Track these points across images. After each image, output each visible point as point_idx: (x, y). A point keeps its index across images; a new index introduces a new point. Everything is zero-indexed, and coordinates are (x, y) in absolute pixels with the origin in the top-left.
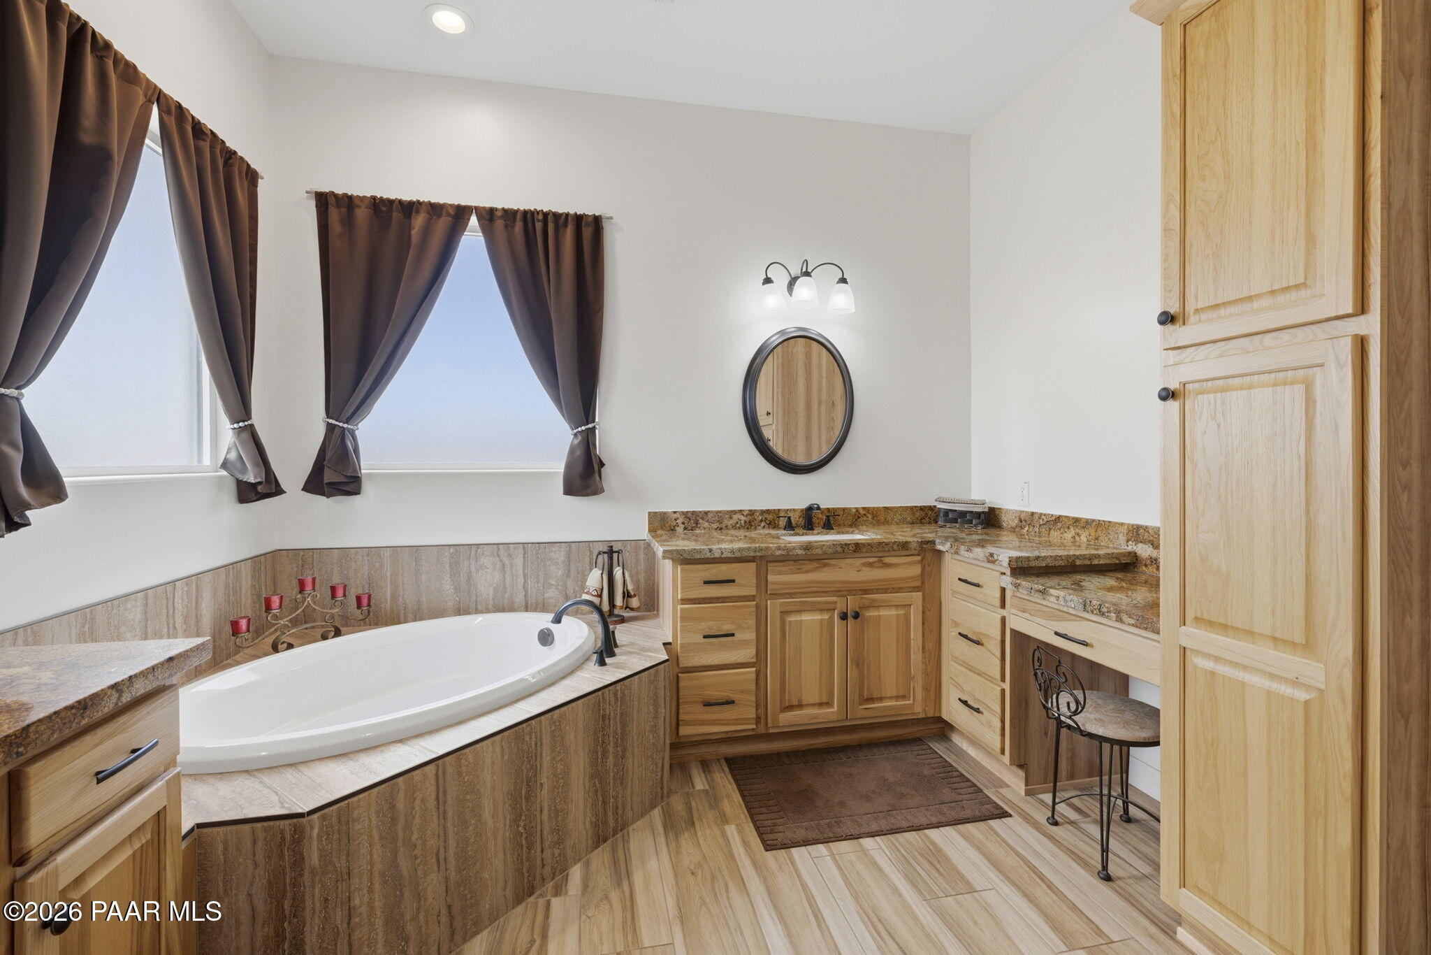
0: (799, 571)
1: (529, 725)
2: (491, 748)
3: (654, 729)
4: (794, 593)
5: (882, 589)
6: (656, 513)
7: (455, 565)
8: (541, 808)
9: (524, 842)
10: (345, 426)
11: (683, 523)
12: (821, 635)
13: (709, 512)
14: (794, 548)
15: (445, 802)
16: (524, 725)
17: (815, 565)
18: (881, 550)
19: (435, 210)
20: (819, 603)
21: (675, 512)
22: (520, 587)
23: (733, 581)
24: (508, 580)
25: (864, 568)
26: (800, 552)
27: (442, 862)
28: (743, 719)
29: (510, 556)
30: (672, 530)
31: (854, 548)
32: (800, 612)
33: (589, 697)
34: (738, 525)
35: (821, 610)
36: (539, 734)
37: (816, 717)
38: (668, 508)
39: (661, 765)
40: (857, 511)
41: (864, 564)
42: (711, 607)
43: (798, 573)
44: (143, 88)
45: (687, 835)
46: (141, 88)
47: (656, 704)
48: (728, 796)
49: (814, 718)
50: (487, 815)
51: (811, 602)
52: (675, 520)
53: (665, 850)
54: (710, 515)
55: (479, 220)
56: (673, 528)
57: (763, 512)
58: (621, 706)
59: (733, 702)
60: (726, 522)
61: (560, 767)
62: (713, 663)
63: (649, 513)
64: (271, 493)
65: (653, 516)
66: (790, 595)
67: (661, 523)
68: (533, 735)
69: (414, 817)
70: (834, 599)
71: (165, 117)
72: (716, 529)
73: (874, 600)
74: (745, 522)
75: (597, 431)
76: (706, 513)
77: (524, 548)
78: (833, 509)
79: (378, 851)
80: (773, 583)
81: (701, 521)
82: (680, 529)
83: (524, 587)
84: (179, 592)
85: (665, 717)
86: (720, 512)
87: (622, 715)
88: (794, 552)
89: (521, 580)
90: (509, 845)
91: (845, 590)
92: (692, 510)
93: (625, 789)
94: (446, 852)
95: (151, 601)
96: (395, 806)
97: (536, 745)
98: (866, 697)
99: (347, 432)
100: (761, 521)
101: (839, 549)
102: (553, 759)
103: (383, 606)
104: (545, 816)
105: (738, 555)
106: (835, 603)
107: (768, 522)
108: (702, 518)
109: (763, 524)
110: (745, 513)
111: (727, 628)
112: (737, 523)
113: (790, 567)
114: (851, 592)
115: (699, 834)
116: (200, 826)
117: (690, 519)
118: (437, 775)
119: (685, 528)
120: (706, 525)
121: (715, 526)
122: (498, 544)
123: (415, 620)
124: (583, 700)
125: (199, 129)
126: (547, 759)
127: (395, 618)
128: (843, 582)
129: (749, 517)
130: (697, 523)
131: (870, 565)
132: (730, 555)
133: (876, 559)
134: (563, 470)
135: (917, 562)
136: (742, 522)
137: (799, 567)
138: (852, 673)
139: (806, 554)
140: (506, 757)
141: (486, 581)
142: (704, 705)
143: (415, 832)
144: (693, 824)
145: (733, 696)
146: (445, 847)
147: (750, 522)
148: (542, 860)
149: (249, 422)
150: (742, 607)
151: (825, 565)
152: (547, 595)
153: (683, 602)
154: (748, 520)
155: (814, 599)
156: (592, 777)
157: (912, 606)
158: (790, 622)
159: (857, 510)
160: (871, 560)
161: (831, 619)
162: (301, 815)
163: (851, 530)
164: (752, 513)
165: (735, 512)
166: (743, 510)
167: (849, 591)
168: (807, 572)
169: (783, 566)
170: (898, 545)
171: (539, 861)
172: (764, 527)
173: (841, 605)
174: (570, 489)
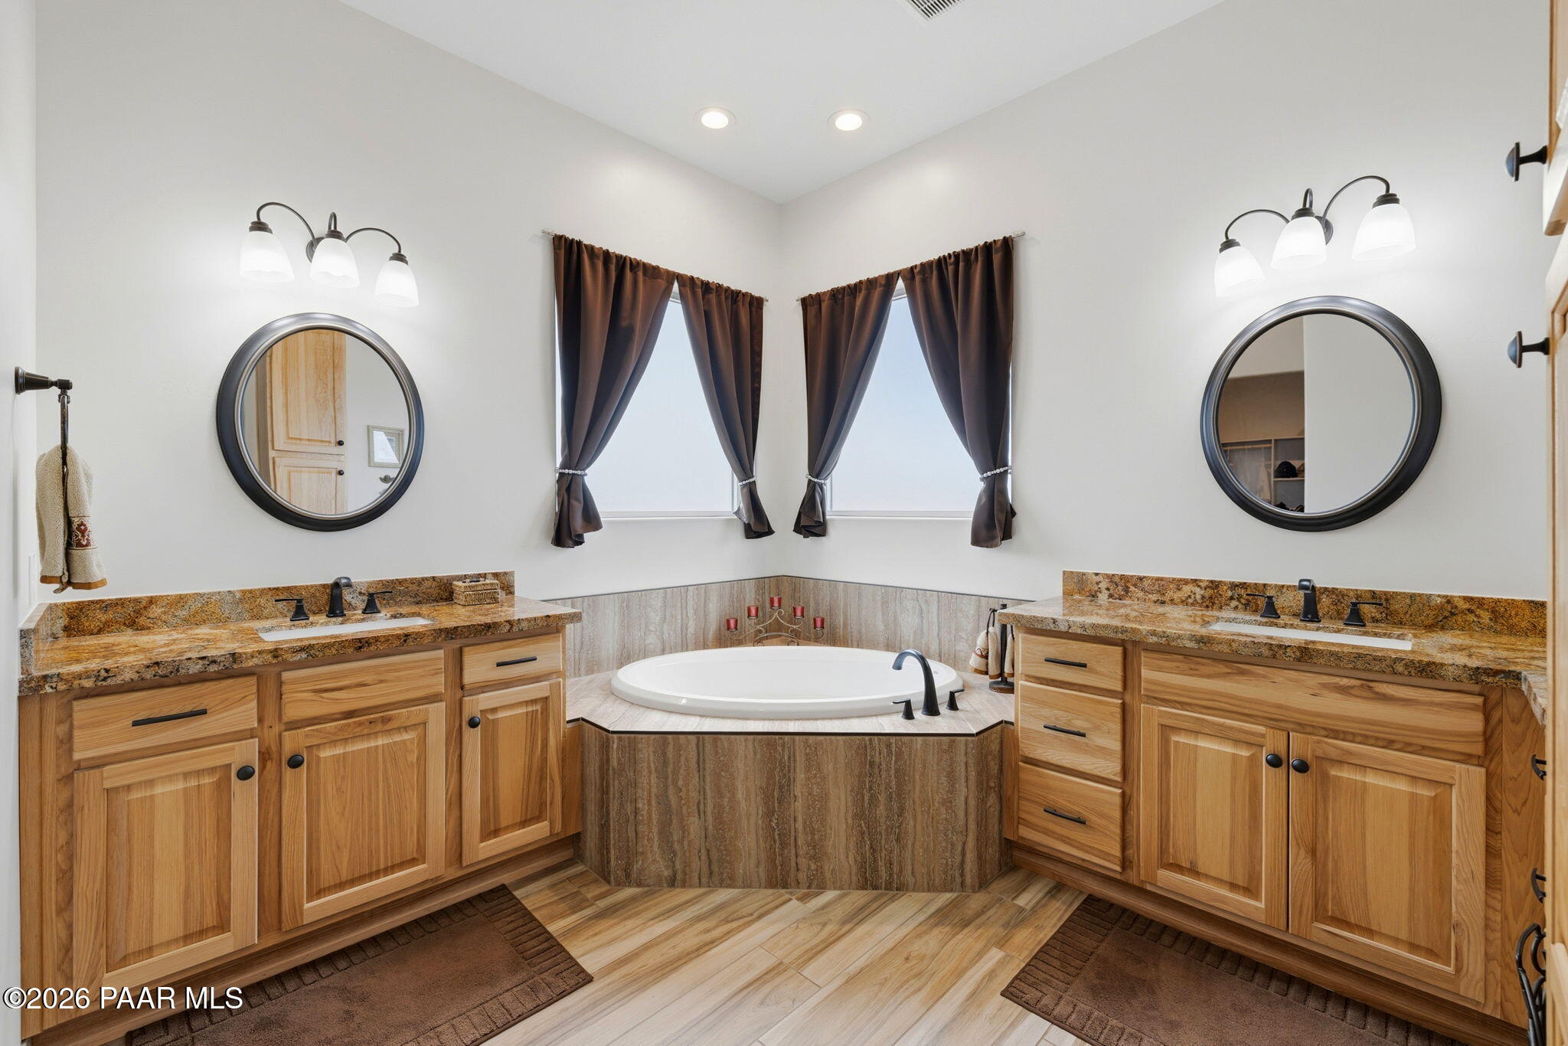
0: (1193, 673)
1: (781, 738)
2: (744, 744)
3: (948, 803)
4: (1189, 704)
5: (1377, 739)
6: (1072, 572)
7: (885, 603)
8: (795, 817)
9: (777, 837)
10: (816, 480)
11: (1108, 589)
12: (1234, 779)
13: (1144, 577)
14: (1179, 637)
15: (704, 769)
16: (777, 737)
17: (1222, 668)
18: (1359, 666)
19: (871, 283)
20: (1231, 728)
21: (1097, 574)
22: (935, 634)
23: (1084, 666)
24: (925, 625)
25: (1325, 692)
26: (1189, 644)
27: (702, 814)
28: (1100, 851)
29: (927, 602)
30: (1093, 596)
31: (1298, 654)
32: (1196, 733)
33: (853, 737)
34: (1190, 601)
35: (1237, 742)
36: (792, 750)
37: (1222, 899)
38: (1089, 569)
39: (960, 849)
40: (1449, 602)
41: (1325, 686)
42: (1061, 693)
43: (1191, 675)
44: (664, 278)
45: (947, 929)
46: (663, 279)
47: (951, 776)
48: (1039, 928)
49: (1216, 900)
50: (740, 795)
51: (1214, 724)
52: (1097, 583)
53: (911, 927)
54: (1146, 583)
55: (903, 280)
56: (1093, 593)
57: (1234, 586)
58: (896, 762)
59: (1083, 823)
60: (1169, 594)
61: (816, 790)
62: (1059, 763)
63: (1064, 572)
64: (764, 533)
65: (1068, 576)
66: (1183, 705)
67: (1079, 586)
68: (786, 750)
69: (680, 768)
70: (1261, 729)
71: (682, 288)
72: (1155, 602)
73: (1349, 753)
74: (1203, 597)
75: (1009, 476)
76: (1141, 579)
77: (938, 596)
78: (1385, 593)
79: (654, 780)
80: (1148, 681)
81: (1132, 588)
82: (1103, 597)
83: (938, 635)
84: (690, 593)
85: (966, 798)
86: (1162, 579)
87: (897, 771)
88: (1180, 643)
89: (935, 628)
90: (761, 832)
91: (1279, 720)
92: (1120, 573)
93: (903, 848)
94: (705, 806)
95: (669, 596)
96: (666, 753)
97: (789, 758)
98: (1330, 914)
99: (817, 486)
100: (1232, 598)
101: (1265, 651)
102: (808, 779)
103: (838, 630)
104: (800, 825)
105: (1090, 632)
106: (1263, 736)
107: (1243, 601)
108: (1135, 585)
109: (1234, 603)
110: (1203, 585)
111: (1079, 724)
112: (1190, 596)
113: (1178, 664)
114: (1302, 727)
115: (960, 936)
116: (583, 719)
117: (1117, 585)
118: (698, 744)
119: (1111, 596)
120: (1141, 594)
121: (1154, 597)
122: (917, 589)
123: (858, 647)
124: (844, 737)
125: (706, 287)
126: (800, 776)
127: (845, 643)
128: (1280, 707)
129: (1209, 592)
130: (1126, 590)
131: (1344, 690)
132: (1079, 631)
133: (1358, 683)
134: (971, 519)
135: (1473, 708)
136: (1198, 597)
137: (1193, 666)
138: (1301, 863)
139: (1199, 648)
140: (758, 756)
141: (907, 622)
142: (1045, 811)
143: (680, 779)
144: (966, 926)
145: (1086, 815)
146: (704, 803)
147: (1211, 598)
148: (797, 864)
149: (751, 480)
150: (1099, 702)
151: (1242, 673)
152: (958, 648)
153: (1027, 678)
154: (1207, 595)
155: (1222, 720)
156: (855, 816)
157: (1454, 787)
158: (1177, 743)
159: (1449, 600)
160: (1345, 682)
161: (1253, 760)
162: (608, 731)
163: (1397, 632)
164: (1214, 585)
165: (1186, 582)
166: (1201, 581)
167: (1300, 724)
168: (1209, 676)
169: (1167, 660)
170: (1406, 665)
171: (793, 864)
172: (1236, 608)
173: (1274, 742)
174: (977, 541)
